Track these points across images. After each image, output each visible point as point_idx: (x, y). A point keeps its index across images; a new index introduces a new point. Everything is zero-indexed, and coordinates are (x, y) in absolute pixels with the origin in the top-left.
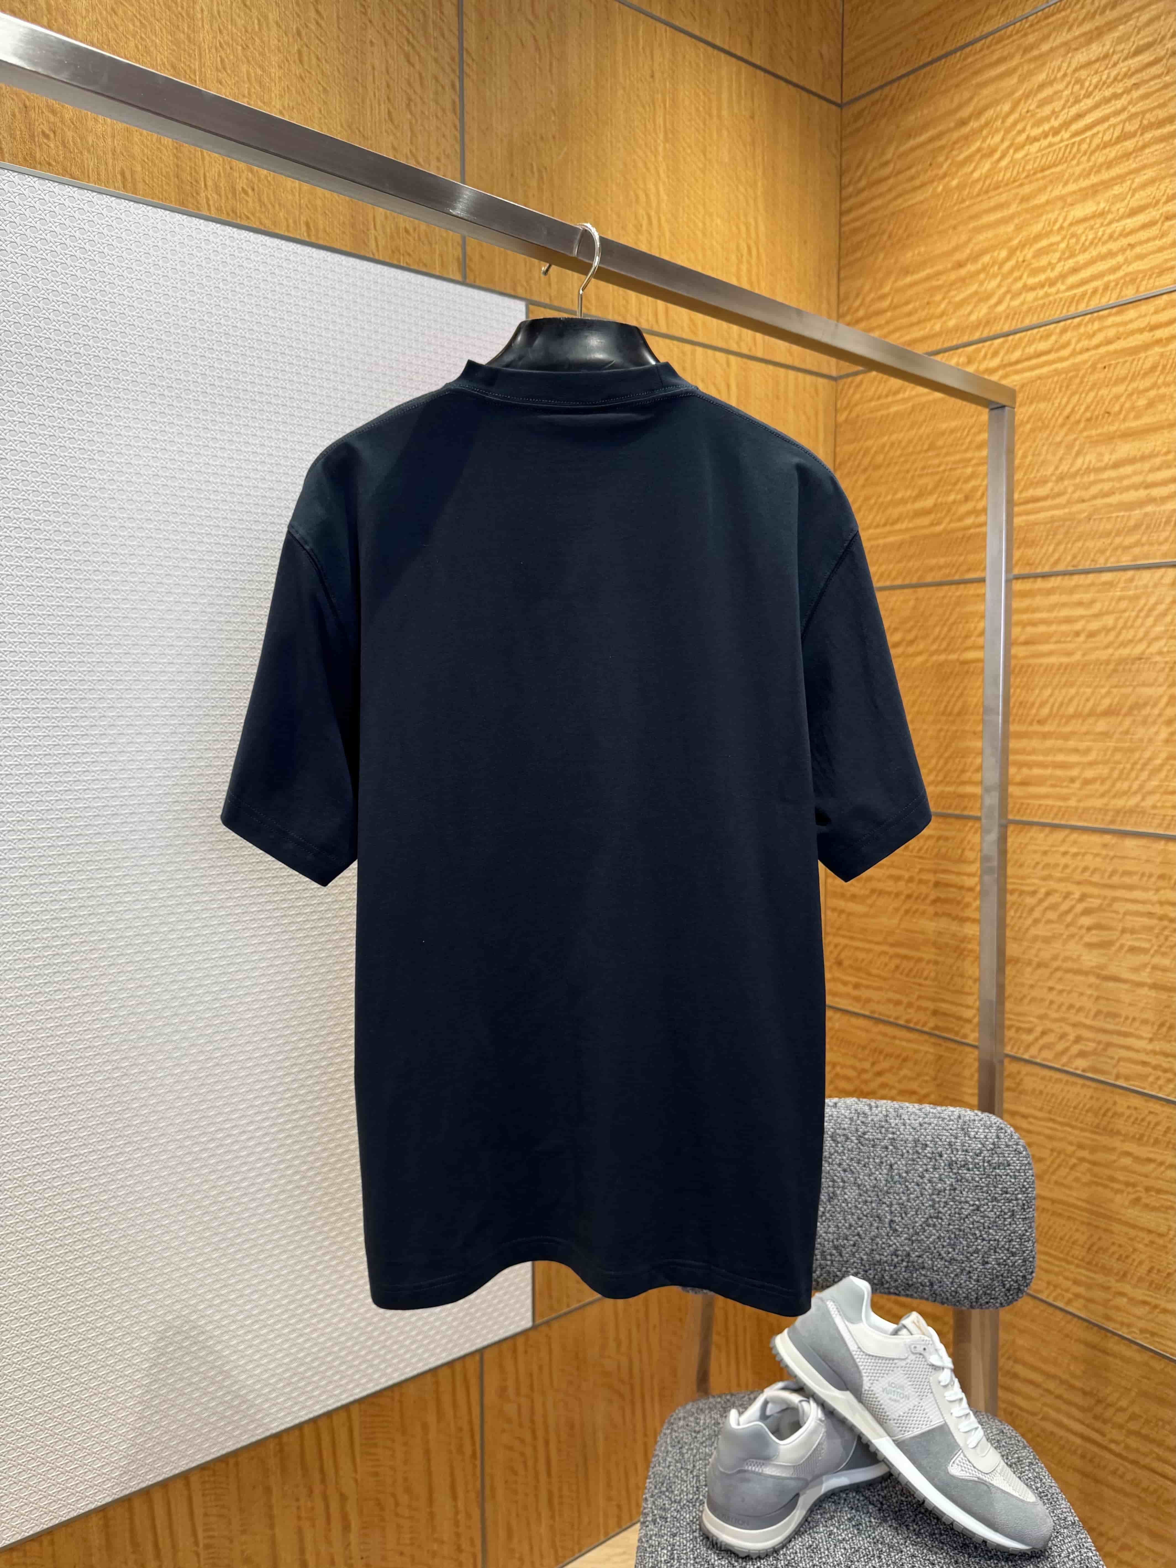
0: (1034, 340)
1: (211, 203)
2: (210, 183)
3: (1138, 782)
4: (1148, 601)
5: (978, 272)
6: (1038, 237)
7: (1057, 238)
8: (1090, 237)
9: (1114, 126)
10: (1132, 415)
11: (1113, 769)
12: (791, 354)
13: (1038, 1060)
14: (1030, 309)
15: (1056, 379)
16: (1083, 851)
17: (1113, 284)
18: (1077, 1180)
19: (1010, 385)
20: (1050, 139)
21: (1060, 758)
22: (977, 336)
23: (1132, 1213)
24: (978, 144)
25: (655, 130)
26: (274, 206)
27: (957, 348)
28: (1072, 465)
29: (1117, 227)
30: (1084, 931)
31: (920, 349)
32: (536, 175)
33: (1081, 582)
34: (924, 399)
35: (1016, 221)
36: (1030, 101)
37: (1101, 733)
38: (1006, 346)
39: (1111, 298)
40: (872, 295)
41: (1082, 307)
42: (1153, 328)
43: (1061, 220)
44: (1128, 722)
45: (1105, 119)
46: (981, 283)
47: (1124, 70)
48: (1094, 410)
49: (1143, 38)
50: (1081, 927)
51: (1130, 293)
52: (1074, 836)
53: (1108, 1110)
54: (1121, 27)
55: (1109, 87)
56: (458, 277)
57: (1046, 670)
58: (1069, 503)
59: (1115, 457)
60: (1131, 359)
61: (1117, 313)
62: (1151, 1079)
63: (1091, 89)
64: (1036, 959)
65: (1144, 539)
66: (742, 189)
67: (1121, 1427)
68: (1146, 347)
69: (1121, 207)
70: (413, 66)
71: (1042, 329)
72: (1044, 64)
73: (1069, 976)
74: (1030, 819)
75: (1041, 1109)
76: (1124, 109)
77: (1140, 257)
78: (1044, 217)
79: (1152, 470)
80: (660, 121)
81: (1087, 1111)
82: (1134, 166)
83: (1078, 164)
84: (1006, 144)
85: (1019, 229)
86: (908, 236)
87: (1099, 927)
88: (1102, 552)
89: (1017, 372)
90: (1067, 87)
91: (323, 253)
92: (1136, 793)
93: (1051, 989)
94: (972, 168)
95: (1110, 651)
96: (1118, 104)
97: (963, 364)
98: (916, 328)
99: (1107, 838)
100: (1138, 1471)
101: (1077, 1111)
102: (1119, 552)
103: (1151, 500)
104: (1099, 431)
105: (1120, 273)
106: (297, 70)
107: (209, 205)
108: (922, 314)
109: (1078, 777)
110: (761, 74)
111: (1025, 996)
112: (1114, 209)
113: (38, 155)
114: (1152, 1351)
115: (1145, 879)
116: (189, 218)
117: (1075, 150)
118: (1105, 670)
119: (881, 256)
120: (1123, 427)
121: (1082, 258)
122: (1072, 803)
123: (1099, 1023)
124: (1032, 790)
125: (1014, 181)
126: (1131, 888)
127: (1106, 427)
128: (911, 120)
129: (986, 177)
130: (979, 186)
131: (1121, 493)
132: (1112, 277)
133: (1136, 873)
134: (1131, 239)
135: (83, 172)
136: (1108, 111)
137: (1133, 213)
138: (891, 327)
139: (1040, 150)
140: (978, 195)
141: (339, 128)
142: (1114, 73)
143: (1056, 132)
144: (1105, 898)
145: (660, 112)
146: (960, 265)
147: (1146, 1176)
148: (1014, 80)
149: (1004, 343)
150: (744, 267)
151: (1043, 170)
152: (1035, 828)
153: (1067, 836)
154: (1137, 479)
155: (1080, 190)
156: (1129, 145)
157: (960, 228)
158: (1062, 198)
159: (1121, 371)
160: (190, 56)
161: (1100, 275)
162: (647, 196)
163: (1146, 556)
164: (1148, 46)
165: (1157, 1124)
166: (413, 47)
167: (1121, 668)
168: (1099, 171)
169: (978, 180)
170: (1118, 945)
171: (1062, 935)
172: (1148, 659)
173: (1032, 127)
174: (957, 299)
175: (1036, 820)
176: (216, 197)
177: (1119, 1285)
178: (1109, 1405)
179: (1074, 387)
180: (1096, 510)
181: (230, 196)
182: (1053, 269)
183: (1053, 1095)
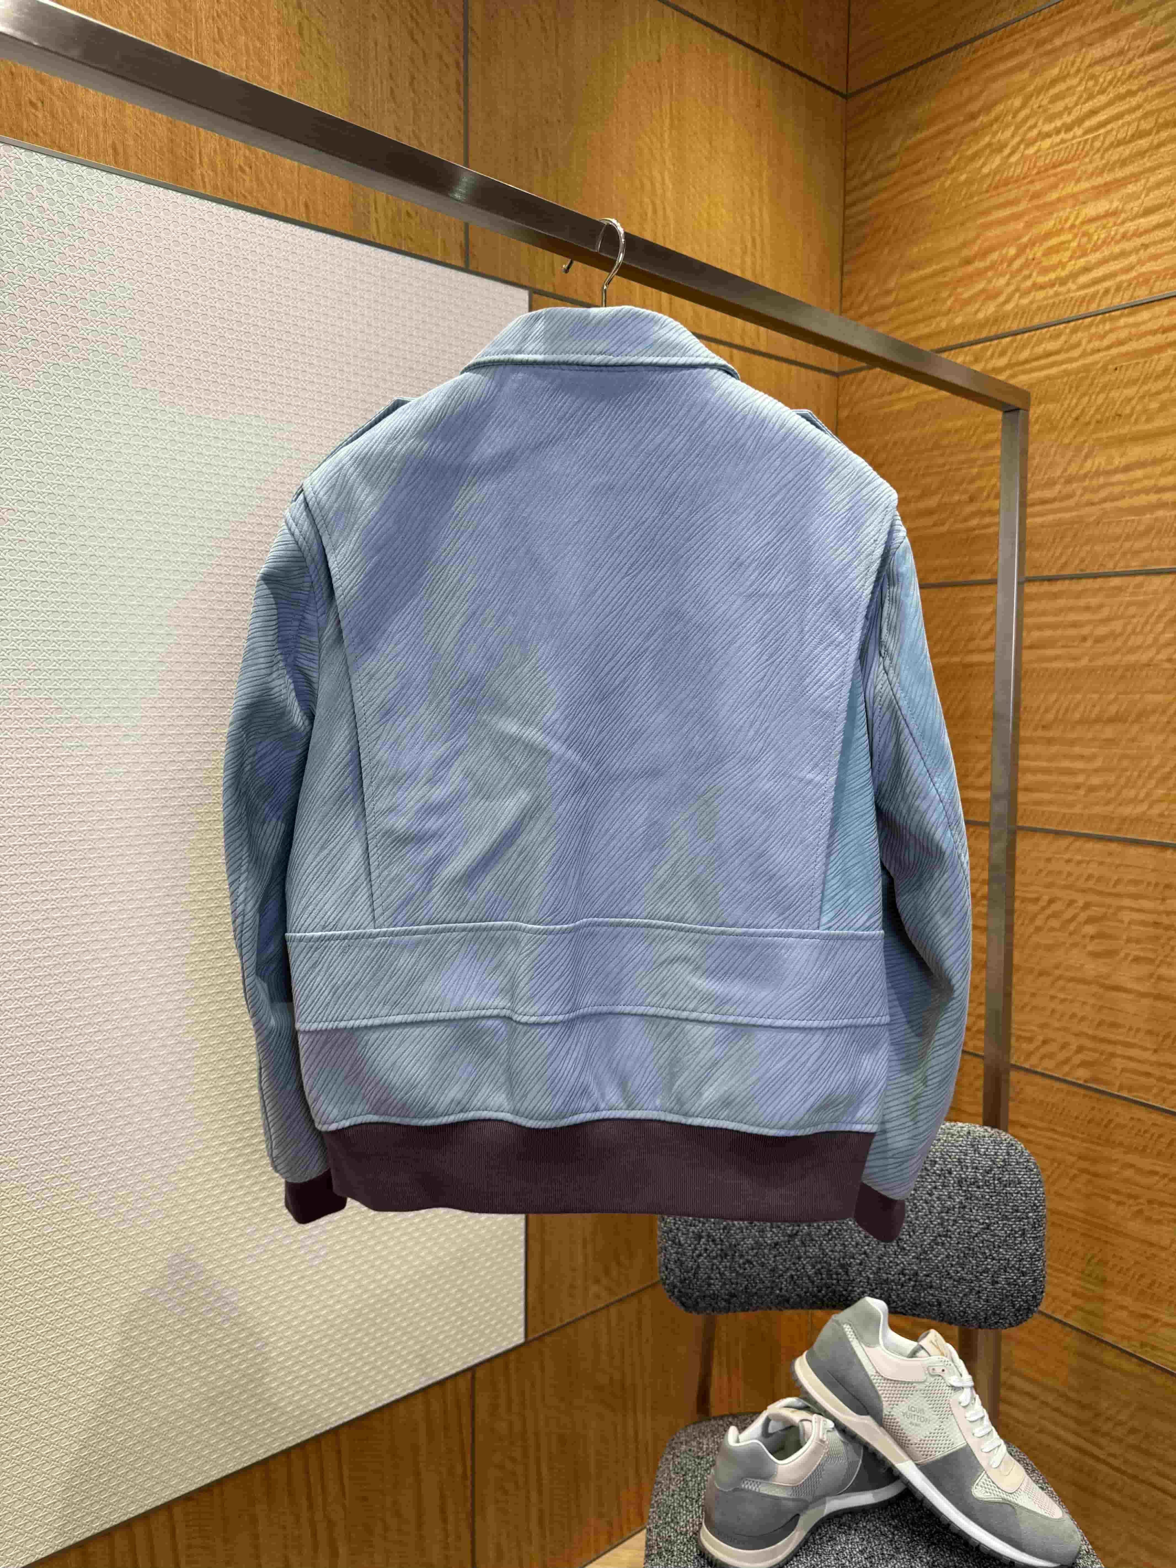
0: (1044, 339)
1: (206, 180)
2: (205, 160)
3: (1145, 790)
4: (1157, 606)
5: (987, 269)
6: (1048, 235)
7: (1070, 236)
8: (1102, 236)
9: (1129, 123)
10: (1144, 418)
11: (1119, 777)
12: (794, 349)
13: (1039, 1070)
14: (1039, 308)
15: (1065, 379)
16: (1088, 859)
17: (1125, 284)
18: (1078, 1191)
19: (1019, 386)
20: (1062, 135)
21: (1066, 764)
22: (984, 334)
23: (1135, 1226)
24: (987, 139)
25: (661, 116)
26: (272, 185)
27: (962, 346)
28: (1081, 467)
29: (1131, 226)
30: (1087, 940)
31: (927, 346)
32: (541, 160)
33: (1089, 586)
34: (929, 398)
35: (1026, 218)
36: (1041, 98)
37: (1106, 740)
38: (1015, 345)
39: (1124, 298)
40: (876, 291)
41: (1093, 307)
42: (1165, 330)
43: (1072, 218)
44: (1136, 728)
45: (1119, 116)
46: (990, 282)
47: (1141, 66)
48: (1105, 412)
49: (1160, 35)
50: (1084, 936)
51: (1142, 294)
52: (1078, 844)
53: (1110, 1121)
54: (1137, 23)
55: (1123, 83)
56: (460, 263)
57: (1051, 676)
58: (1078, 506)
59: (1124, 461)
60: (1142, 361)
61: (1129, 315)
62: (1155, 1091)
63: (1106, 84)
64: (1038, 968)
65: (1155, 544)
66: (746, 179)
67: (1120, 1441)
68: (1160, 349)
69: (1135, 206)
70: (416, 42)
71: (1052, 328)
72: (1057, 59)
73: (1071, 985)
74: (1034, 825)
75: (1041, 1119)
76: (1139, 107)
77: (1155, 257)
78: (1055, 215)
79: (1164, 474)
80: (666, 107)
81: (1089, 1122)
82: (1148, 165)
83: (1091, 162)
84: (1017, 139)
85: (1029, 226)
86: (914, 232)
87: (1100, 935)
88: (1111, 556)
89: (1025, 372)
90: (1080, 83)
91: (322, 236)
92: (1142, 801)
93: (1053, 998)
94: (981, 162)
95: (1118, 657)
96: (1134, 101)
97: (971, 362)
98: (922, 325)
99: (1113, 846)
100: (1136, 1485)
101: (1078, 1122)
102: (1129, 556)
103: (1162, 505)
104: (1110, 433)
105: (1133, 274)
106: (297, 43)
107: (204, 182)
108: (929, 310)
109: (1084, 784)
110: (767, 61)
111: (1026, 1005)
112: (1128, 207)
113: (25, 125)
114: (1153, 1365)
115: (1151, 888)
116: (184, 196)
117: (1088, 147)
118: (1112, 676)
119: (886, 251)
120: (1134, 429)
121: (1093, 258)
122: (1077, 810)
123: (1102, 1033)
124: (1036, 796)
125: (1024, 178)
126: (1135, 897)
127: (1116, 431)
128: (919, 112)
129: (995, 174)
130: (988, 181)
131: (1131, 497)
132: (1124, 277)
133: (1142, 882)
134: (1145, 239)
135: (72, 145)
136: (1122, 109)
137: (1148, 212)
138: (896, 323)
139: (1052, 146)
140: (987, 191)
141: (339, 105)
142: (1129, 70)
143: (1068, 128)
144: (1109, 906)
145: (666, 97)
146: (968, 262)
147: (1149, 1189)
148: (1025, 75)
149: (1012, 342)
150: (748, 260)
151: (1055, 167)
152: (1038, 835)
153: (1071, 844)
154: (1147, 483)
155: (1093, 188)
156: (1144, 143)
157: (968, 225)
158: (1073, 196)
159: (1132, 374)
160: (186, 25)
161: (1113, 275)
162: (653, 184)
163: (1158, 561)
164: (1165, 43)
165: (1161, 1136)
166: (417, 24)
167: (1129, 674)
168: (1112, 170)
169: (988, 175)
170: (1122, 954)
171: (1064, 943)
172: (1156, 665)
173: (1043, 124)
174: (966, 295)
175: (1039, 826)
176: (211, 173)
177: (1119, 1298)
178: (1108, 1419)
179: (1083, 389)
180: (1105, 513)
181: (226, 174)
182: (1063, 268)
183: (1053, 1105)
